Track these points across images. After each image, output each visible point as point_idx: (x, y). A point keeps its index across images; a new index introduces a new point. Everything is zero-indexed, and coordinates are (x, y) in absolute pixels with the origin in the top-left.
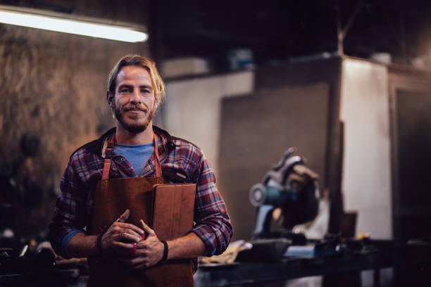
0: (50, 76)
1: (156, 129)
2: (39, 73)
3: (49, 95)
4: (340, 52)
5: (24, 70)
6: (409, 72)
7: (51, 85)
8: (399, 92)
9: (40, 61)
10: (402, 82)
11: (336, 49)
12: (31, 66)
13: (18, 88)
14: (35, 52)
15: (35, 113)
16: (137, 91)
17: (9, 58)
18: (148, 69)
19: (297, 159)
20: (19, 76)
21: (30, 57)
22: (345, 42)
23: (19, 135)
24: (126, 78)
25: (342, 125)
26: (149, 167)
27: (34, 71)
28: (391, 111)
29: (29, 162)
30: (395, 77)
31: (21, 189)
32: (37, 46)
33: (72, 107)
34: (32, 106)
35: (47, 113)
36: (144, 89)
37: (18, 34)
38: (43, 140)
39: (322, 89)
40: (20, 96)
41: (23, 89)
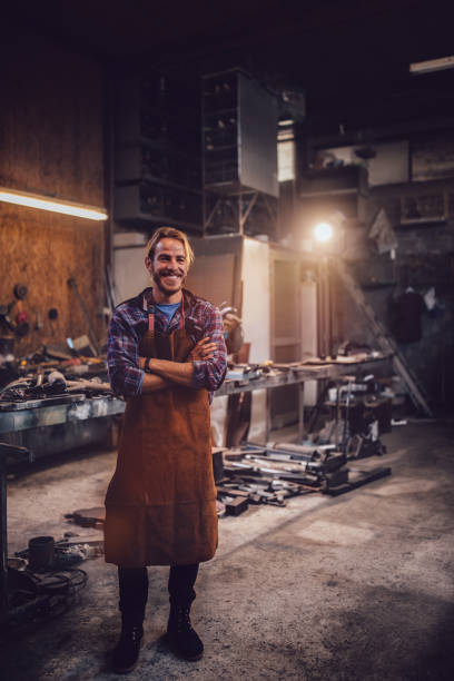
0: (34, 243)
1: (184, 291)
2: (27, 240)
3: (34, 256)
4: (241, 232)
5: (16, 238)
6: (282, 249)
7: (35, 249)
8: (276, 262)
9: (27, 231)
10: (277, 255)
11: (238, 231)
12: (21, 235)
13: (11, 250)
14: (23, 225)
15: (24, 269)
16: (174, 260)
17: (5, 228)
18: (183, 242)
19: (229, 309)
20: (13, 242)
21: (21, 229)
22: (244, 226)
23: (12, 286)
24: (165, 249)
25: (242, 283)
26: (175, 320)
27: (23, 239)
28: (270, 275)
29: (19, 304)
30: (274, 252)
31: (14, 323)
32: (25, 220)
33: (50, 265)
34: (22, 264)
35: (32, 269)
36: (179, 259)
37: (11, 211)
38: (30, 289)
39: (230, 257)
40: (13, 256)
41: (15, 252)
